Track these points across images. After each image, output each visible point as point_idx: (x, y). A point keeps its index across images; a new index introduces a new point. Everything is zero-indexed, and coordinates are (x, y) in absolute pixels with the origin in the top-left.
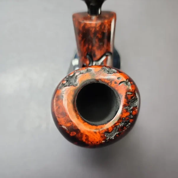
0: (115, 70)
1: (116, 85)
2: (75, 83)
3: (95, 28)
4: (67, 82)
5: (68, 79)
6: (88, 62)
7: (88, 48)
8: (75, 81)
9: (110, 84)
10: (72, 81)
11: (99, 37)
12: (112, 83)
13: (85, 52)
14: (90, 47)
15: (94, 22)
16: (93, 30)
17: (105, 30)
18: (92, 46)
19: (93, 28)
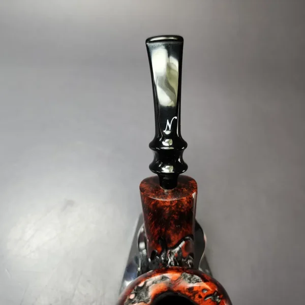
0: (199, 278)
1: (201, 299)
2: (147, 298)
3: (170, 207)
4: (136, 296)
5: (137, 291)
6: (160, 249)
7: (161, 230)
8: (146, 294)
9: (192, 298)
10: (142, 293)
11: (176, 218)
12: (195, 297)
13: (156, 236)
14: (163, 230)
15: (169, 200)
16: (168, 209)
17: (183, 209)
18: (167, 229)
19: (167, 207)
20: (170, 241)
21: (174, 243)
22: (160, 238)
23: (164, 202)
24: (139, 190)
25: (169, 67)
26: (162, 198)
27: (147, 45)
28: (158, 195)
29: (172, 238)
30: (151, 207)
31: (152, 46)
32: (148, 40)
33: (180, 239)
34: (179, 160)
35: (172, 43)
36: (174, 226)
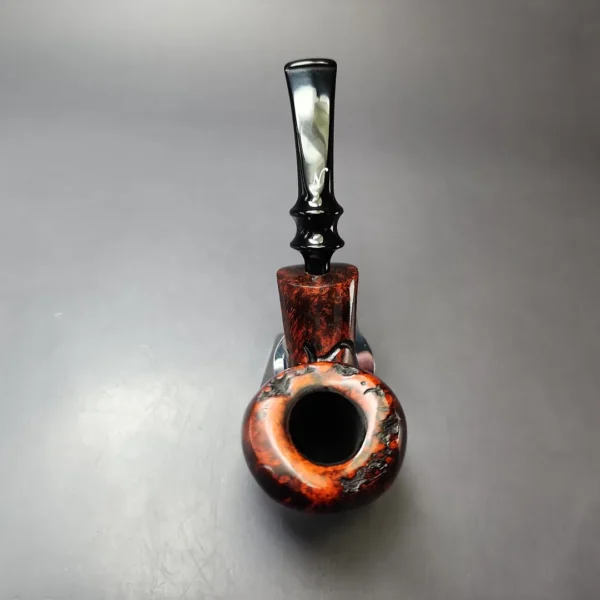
0: (357, 370)
2: (287, 392)
3: (319, 296)
4: (272, 389)
5: (274, 384)
7: (307, 332)
8: (287, 388)
10: (282, 387)
11: (328, 313)
13: (300, 341)
14: (311, 331)
15: (318, 287)
16: (316, 300)
17: (338, 300)
18: (315, 330)
19: (315, 296)
20: (319, 348)
21: (326, 349)
22: (305, 344)
23: (311, 290)
24: (276, 278)
25: (318, 108)
26: (308, 284)
27: (286, 73)
28: (302, 282)
29: (323, 342)
30: (293, 298)
31: (294, 74)
32: (288, 66)
33: (333, 344)
34: (332, 228)
35: (320, 69)
36: (325, 324)
